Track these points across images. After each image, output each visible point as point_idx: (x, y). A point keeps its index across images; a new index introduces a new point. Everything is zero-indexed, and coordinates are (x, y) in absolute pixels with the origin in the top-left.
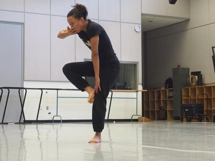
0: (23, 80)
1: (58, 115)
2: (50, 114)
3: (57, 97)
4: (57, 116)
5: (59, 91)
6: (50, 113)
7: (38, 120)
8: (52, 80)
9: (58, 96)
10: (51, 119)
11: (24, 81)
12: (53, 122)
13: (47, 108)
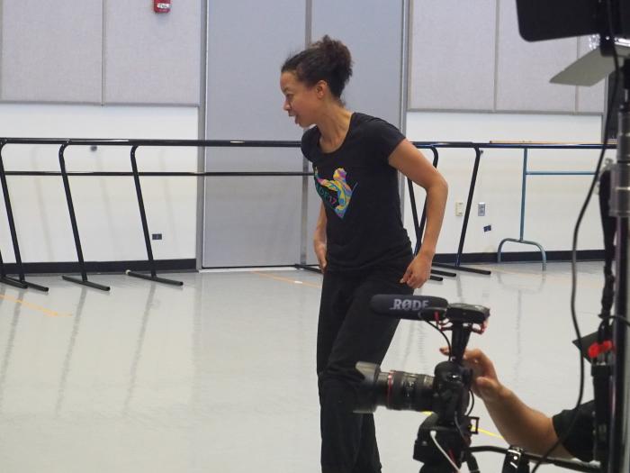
0: (405, 107)
1: (525, 239)
2: (488, 232)
3: (525, 173)
4: (520, 241)
5: (530, 151)
6: (488, 228)
7: (464, 252)
8: (500, 107)
9: (528, 170)
10: (493, 249)
11: (407, 110)
12: (499, 259)
13: (482, 210)
